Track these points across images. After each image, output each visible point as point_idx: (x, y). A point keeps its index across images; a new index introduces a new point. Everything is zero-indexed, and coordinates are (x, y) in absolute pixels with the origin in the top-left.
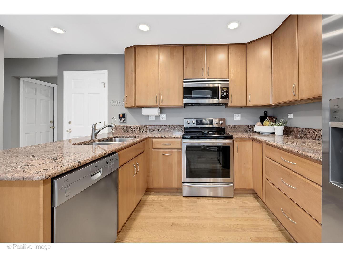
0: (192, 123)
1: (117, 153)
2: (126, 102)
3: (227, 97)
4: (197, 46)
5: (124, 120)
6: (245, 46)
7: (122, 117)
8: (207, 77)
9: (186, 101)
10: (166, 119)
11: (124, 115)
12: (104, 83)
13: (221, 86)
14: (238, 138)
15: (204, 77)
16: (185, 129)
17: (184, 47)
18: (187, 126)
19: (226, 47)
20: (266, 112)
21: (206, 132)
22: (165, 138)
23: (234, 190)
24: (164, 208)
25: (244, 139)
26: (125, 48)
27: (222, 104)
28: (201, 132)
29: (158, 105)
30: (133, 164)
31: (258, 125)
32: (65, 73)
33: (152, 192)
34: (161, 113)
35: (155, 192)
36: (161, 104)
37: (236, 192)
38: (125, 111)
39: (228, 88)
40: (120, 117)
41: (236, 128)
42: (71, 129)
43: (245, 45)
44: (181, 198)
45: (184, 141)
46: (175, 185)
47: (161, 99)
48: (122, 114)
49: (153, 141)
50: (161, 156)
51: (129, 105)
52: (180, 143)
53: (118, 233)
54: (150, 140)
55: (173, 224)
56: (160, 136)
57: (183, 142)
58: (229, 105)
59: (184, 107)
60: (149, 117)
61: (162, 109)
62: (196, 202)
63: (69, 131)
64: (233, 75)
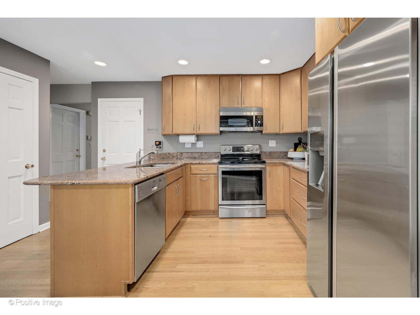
0: (229, 150)
1: (165, 174)
2: (163, 130)
3: (261, 125)
4: (233, 76)
5: (161, 148)
6: (278, 77)
7: (159, 144)
8: (243, 106)
9: (222, 129)
10: (202, 146)
11: (160, 143)
12: (140, 111)
13: (256, 115)
14: (270, 163)
15: (240, 106)
16: (222, 156)
17: (221, 77)
18: (223, 153)
19: (260, 78)
20: (300, 139)
21: (241, 158)
22: (202, 164)
23: (267, 211)
24: (201, 226)
25: (276, 164)
26: (162, 77)
27: (257, 132)
28: (237, 158)
29: (195, 132)
30: (175, 185)
31: (291, 151)
32: (99, 100)
33: (190, 216)
34: (198, 140)
35: (192, 215)
36: (198, 132)
37: (268, 213)
38: (161, 139)
39: (262, 116)
40: (156, 145)
41: (271, 155)
42: (106, 157)
43: (279, 75)
44: (218, 219)
45: (220, 166)
46: (212, 207)
47: (198, 127)
48: (158, 141)
49: (191, 167)
50: (198, 181)
51: (166, 132)
52: (216, 169)
53: (166, 240)
54: (188, 166)
55: (210, 236)
56: (198, 162)
57: (220, 168)
58: (264, 132)
59: (221, 134)
60: (186, 144)
61: (199, 137)
62: (232, 222)
63: (103, 159)
64: (267, 104)
